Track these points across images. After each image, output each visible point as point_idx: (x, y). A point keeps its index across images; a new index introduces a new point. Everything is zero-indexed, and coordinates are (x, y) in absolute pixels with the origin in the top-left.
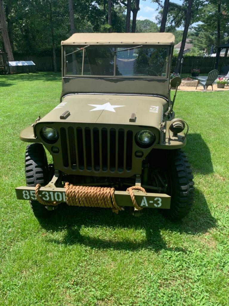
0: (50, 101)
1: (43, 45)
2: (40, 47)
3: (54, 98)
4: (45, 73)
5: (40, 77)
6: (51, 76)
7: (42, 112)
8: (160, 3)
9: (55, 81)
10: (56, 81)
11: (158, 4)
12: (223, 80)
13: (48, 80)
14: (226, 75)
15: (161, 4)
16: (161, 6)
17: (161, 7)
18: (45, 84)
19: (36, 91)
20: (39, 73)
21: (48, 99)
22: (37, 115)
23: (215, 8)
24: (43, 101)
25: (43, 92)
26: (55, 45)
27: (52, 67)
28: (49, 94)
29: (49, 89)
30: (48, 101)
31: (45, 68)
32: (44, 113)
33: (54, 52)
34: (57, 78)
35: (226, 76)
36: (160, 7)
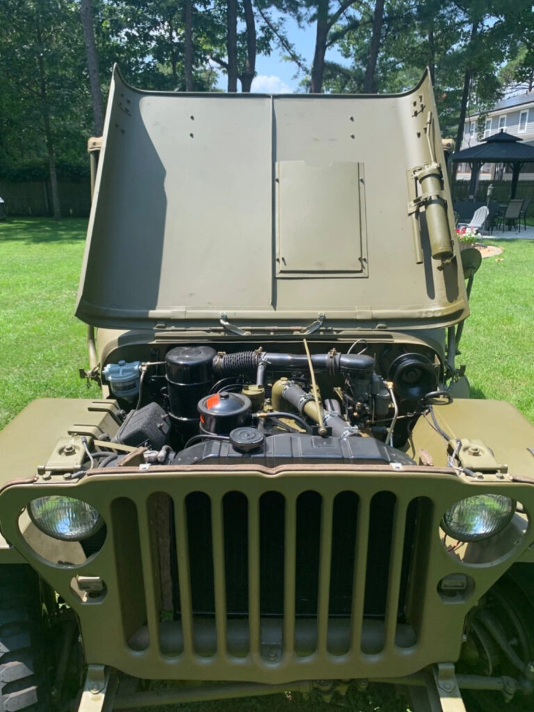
0: (45, 300)
1: (22, 156)
2: (15, 160)
3: (55, 289)
4: (32, 222)
5: (16, 234)
6: (47, 228)
7: (25, 332)
8: (302, 62)
9: (58, 242)
10: (60, 243)
11: (296, 65)
12: (467, 235)
13: (37, 240)
14: (469, 222)
15: (305, 66)
16: (305, 70)
17: (305, 72)
18: (30, 252)
19: (6, 271)
20: (15, 221)
21: (40, 294)
22: (8, 344)
23: (413, 79)
24: (27, 300)
25: (27, 272)
26: (54, 154)
27: (47, 206)
28: (43, 277)
29: (40, 265)
30: (40, 299)
31: (30, 209)
32: (30, 336)
33: (53, 173)
34: (62, 235)
35: (469, 225)
36: (302, 72)
